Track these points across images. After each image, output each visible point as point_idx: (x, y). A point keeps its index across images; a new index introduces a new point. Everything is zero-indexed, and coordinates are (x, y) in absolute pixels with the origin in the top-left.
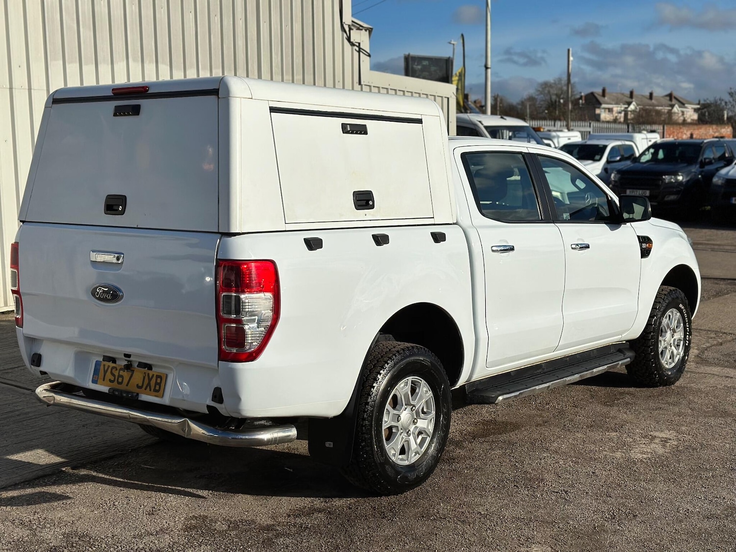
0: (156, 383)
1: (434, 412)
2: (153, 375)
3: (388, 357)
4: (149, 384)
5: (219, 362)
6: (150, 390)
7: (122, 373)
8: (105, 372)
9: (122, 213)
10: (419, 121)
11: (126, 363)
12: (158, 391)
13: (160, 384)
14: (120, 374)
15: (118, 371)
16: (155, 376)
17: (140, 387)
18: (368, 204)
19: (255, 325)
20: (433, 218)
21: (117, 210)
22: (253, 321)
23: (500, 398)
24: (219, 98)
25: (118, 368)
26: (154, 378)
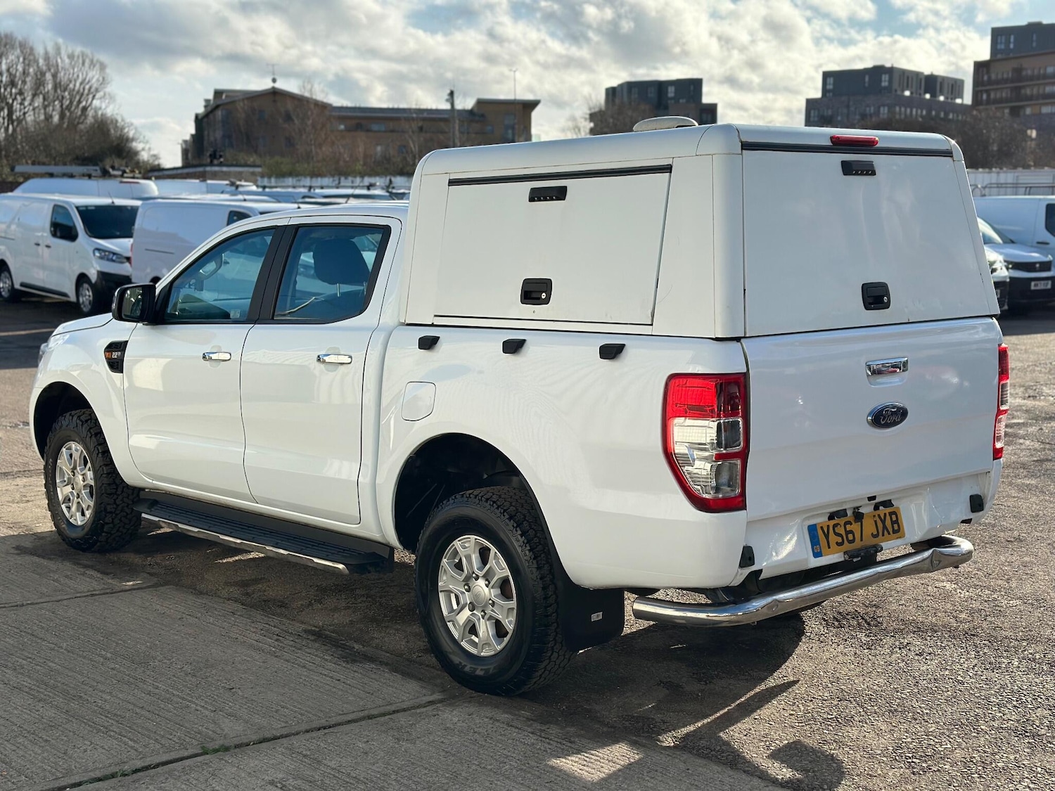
0: (893, 523)
2: (885, 514)
4: (885, 527)
6: (889, 534)
8: (827, 536)
12: (898, 531)
13: (897, 522)
16: (887, 515)
17: (877, 536)
26: (888, 517)
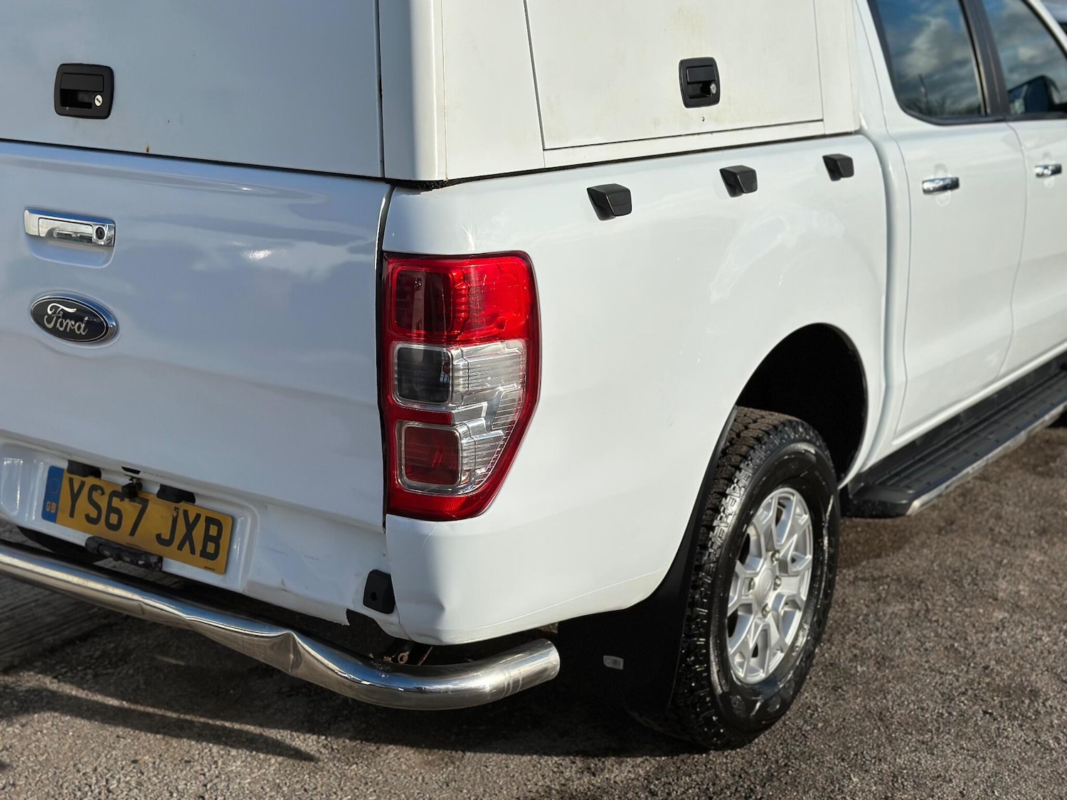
0: (207, 538)
1: (809, 557)
2: (198, 516)
3: (740, 455)
4: (188, 537)
5: (387, 515)
6: (193, 552)
7: (116, 502)
8: (75, 497)
9: (104, 112)
11: (126, 481)
12: (213, 556)
13: (216, 540)
14: (113, 505)
15: (106, 498)
16: (203, 519)
17: (167, 543)
18: (709, 91)
19: (482, 422)
20: (822, 120)
21: (90, 105)
22: (475, 414)
23: (916, 504)
25: (108, 491)
26: (202, 523)
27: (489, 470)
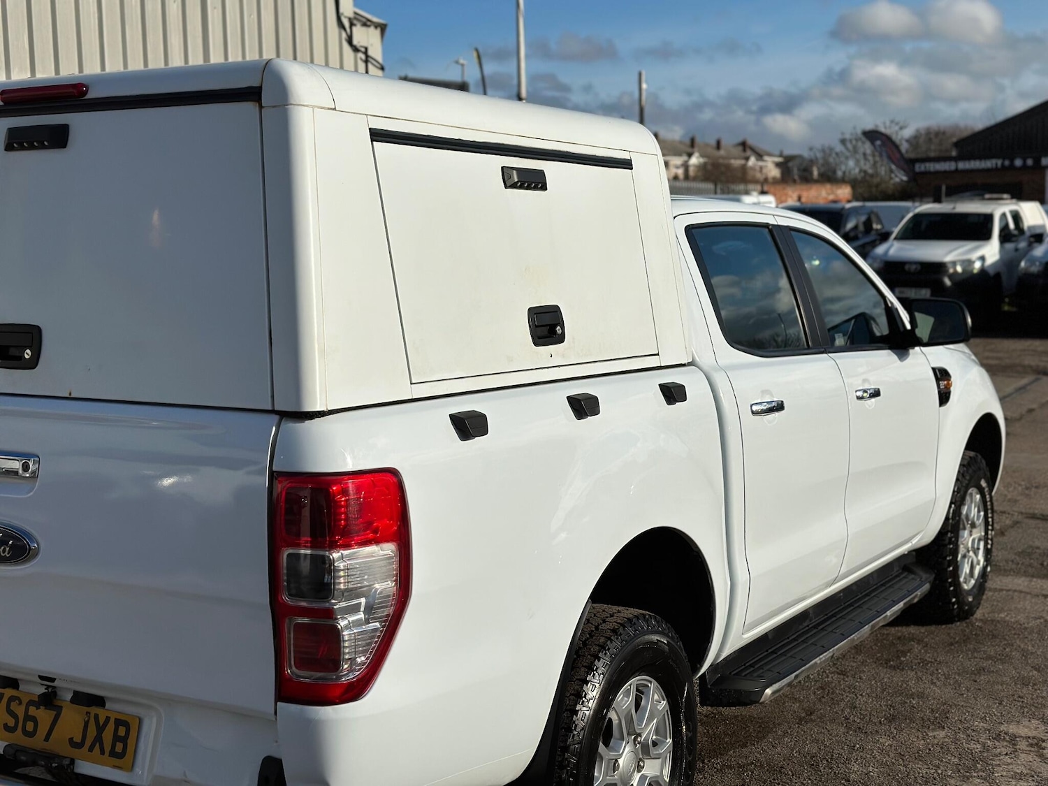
0: (116, 738)
1: (670, 741)
2: (108, 719)
3: (598, 645)
4: (98, 739)
5: (278, 703)
6: (102, 752)
7: (32, 711)
9: (33, 364)
10: (626, 164)
11: (42, 690)
12: (121, 756)
13: (124, 740)
14: (30, 713)
15: (23, 708)
16: (112, 721)
17: (79, 746)
18: (555, 332)
19: (361, 616)
20: (658, 354)
21: (21, 357)
22: (355, 609)
23: (768, 691)
24: (261, 107)
25: (25, 701)
26: (111, 725)
27: (367, 659)
